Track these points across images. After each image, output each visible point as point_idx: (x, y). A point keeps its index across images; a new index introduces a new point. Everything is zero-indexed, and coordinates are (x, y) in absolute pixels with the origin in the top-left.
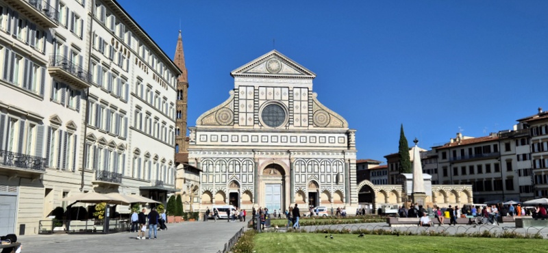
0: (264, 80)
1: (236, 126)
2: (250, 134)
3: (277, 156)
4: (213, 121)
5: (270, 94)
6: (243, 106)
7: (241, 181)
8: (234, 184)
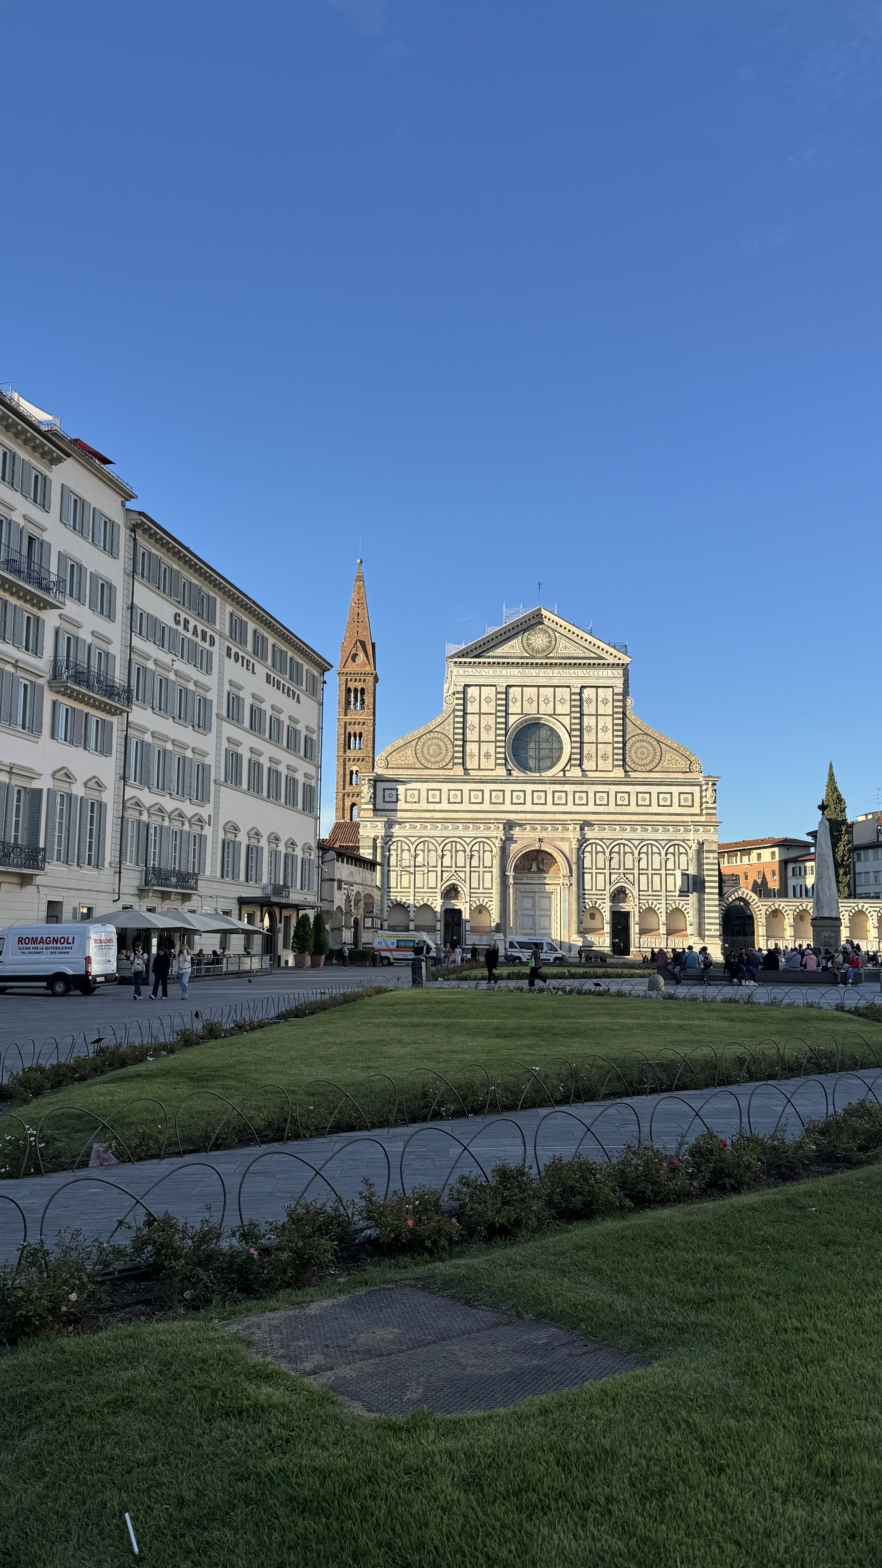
1: (459, 771)
2: (487, 788)
3: (544, 835)
4: (412, 760)
5: (530, 701)
6: (472, 727)
7: (468, 886)
8: (453, 890)
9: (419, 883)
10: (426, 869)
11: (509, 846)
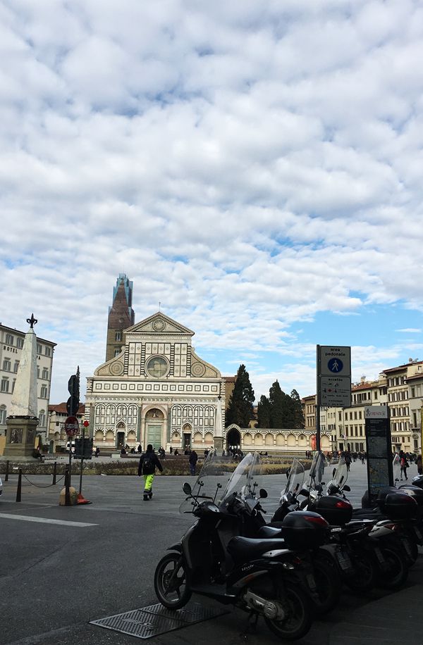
0: (150, 337)
1: (125, 377)
2: (136, 383)
3: (158, 402)
4: (107, 372)
5: (155, 349)
6: (132, 359)
7: (127, 423)
8: (121, 425)
9: (108, 422)
10: (111, 416)
11: (144, 407)
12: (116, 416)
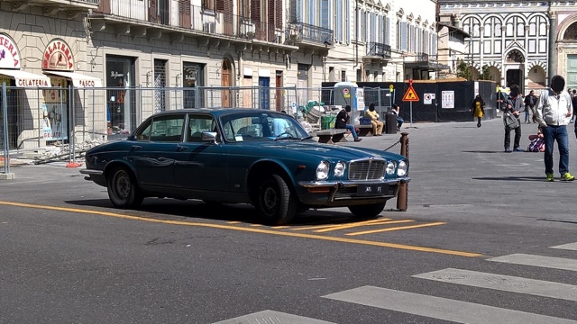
7: (526, 51)
8: (516, 56)
9: (487, 51)
10: (493, 39)
11: (561, 18)
12: (504, 38)
